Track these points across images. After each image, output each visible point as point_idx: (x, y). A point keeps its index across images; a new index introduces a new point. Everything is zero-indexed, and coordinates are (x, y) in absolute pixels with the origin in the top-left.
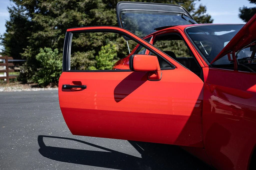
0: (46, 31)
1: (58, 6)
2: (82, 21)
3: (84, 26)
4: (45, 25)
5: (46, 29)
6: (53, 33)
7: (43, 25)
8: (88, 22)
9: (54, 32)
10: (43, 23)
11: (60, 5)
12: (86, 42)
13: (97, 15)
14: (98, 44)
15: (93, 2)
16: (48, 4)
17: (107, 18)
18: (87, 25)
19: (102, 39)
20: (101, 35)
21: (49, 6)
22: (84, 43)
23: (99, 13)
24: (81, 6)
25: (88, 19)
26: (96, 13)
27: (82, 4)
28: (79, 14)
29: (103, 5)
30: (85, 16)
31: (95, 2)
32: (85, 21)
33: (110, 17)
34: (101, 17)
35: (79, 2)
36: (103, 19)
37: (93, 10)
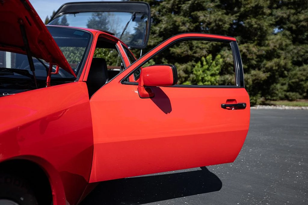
2: (183, 27)
3: (186, 32)
8: (191, 27)
12: (187, 51)
13: (202, 18)
14: (201, 54)
15: (196, 2)
17: (215, 21)
18: (190, 31)
19: (207, 48)
20: (207, 43)
22: (184, 52)
23: (206, 15)
24: (184, 8)
25: (191, 24)
26: (201, 15)
27: (185, 7)
28: (181, 19)
29: (212, 5)
30: (187, 21)
31: (198, 2)
32: (187, 26)
33: (218, 20)
34: (206, 21)
35: (182, 4)
36: (210, 23)
37: (195, 13)
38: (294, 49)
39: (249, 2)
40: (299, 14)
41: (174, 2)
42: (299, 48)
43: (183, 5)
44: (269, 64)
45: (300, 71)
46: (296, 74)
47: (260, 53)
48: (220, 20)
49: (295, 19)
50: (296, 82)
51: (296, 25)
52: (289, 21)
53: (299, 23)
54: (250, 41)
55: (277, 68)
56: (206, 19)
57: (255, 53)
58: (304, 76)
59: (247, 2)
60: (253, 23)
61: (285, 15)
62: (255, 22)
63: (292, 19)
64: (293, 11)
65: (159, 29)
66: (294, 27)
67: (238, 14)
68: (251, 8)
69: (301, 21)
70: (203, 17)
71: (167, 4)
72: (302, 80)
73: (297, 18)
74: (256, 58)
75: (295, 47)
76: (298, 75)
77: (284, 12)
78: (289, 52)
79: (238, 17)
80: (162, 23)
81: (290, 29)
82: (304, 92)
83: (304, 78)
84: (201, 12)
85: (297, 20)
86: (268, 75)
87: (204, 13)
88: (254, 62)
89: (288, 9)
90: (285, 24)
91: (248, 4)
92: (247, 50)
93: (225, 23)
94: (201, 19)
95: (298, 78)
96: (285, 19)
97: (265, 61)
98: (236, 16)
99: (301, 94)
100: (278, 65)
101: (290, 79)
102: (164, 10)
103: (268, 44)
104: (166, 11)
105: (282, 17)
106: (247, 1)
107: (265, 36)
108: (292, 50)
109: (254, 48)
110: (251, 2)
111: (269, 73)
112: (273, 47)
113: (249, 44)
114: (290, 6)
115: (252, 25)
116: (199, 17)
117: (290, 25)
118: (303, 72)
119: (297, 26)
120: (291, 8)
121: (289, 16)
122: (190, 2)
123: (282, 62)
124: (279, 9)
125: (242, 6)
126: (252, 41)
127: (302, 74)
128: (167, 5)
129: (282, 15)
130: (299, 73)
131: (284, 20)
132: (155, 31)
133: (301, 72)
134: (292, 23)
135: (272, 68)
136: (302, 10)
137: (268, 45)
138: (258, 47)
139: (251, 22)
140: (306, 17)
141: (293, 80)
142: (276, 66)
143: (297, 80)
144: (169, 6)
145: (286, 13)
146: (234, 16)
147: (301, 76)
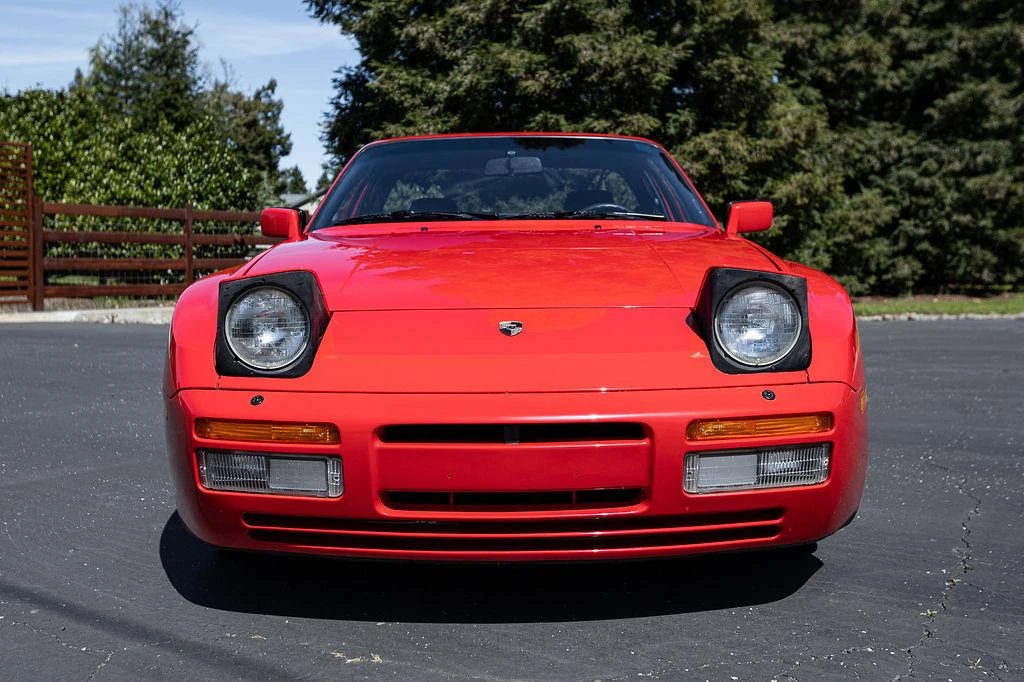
0: (410, 123)
1: (458, 31)
2: (530, 82)
4: (408, 101)
5: (409, 116)
6: (431, 128)
7: (401, 103)
9: (435, 124)
10: (403, 94)
11: (464, 28)
13: (586, 55)
15: (567, 7)
16: (425, 28)
17: (627, 64)
21: (426, 35)
23: (599, 46)
24: (529, 26)
25: (553, 74)
26: (584, 47)
27: (531, 20)
28: (522, 57)
29: (613, 14)
30: (541, 63)
31: (573, 8)
32: (542, 79)
33: (635, 61)
34: (601, 63)
35: (521, 13)
36: (610, 71)
37: (567, 39)
38: (836, 141)
39: (715, 6)
40: (838, 37)
41: (495, 5)
42: (849, 139)
43: (524, 16)
44: (783, 190)
45: (856, 209)
46: (844, 220)
47: (755, 158)
48: (643, 60)
49: (829, 51)
50: (848, 244)
51: (833, 71)
52: (813, 57)
53: (841, 65)
54: (727, 124)
55: (806, 200)
56: (601, 58)
57: (742, 160)
58: (868, 222)
59: (708, 8)
60: (735, 69)
61: (800, 41)
62: (740, 67)
63: (822, 51)
64: (822, 29)
65: (448, 88)
66: (830, 77)
67: (689, 42)
68: (724, 26)
69: (847, 59)
70: (590, 52)
71: (472, 10)
72: (863, 237)
73: (835, 50)
74: (747, 174)
75: (836, 136)
76: (850, 223)
77: (798, 30)
78: (820, 153)
79: (691, 51)
80: (460, 72)
81: (817, 82)
82: (868, 273)
83: (869, 230)
84: (583, 36)
85: (837, 54)
86: (784, 224)
87: (591, 40)
88: (740, 185)
89: (809, 21)
90: (804, 67)
91: (714, 12)
92: (720, 149)
93: (655, 70)
94: (584, 57)
95: (852, 231)
96: (802, 51)
97: (769, 182)
98: (686, 48)
99: (862, 280)
100: (808, 192)
101: (831, 233)
102: (460, 30)
103: (776, 129)
104: (466, 32)
105: (795, 45)
106: (709, 4)
107: (765, 107)
108: (830, 147)
109: (738, 144)
110: (721, 9)
111: (786, 217)
112: (790, 139)
113: (726, 131)
114: (811, 14)
115: (732, 76)
116: (580, 51)
117: (817, 71)
118: (864, 212)
119: (837, 73)
120: (815, 20)
121: (813, 42)
122: (548, 6)
123: (820, 185)
124: (784, 22)
125: (697, 18)
126: (733, 124)
127: (861, 219)
128: (472, 15)
129: (793, 40)
130: (853, 215)
131: (800, 57)
132: (434, 97)
133: (858, 214)
134: (824, 64)
135: (791, 200)
136: (844, 25)
137: (774, 134)
138: (749, 140)
139: (729, 66)
140: (860, 48)
141: (840, 239)
142: (802, 196)
143: (850, 237)
144: (478, 17)
145: (802, 34)
146: (680, 46)
147: (858, 224)
